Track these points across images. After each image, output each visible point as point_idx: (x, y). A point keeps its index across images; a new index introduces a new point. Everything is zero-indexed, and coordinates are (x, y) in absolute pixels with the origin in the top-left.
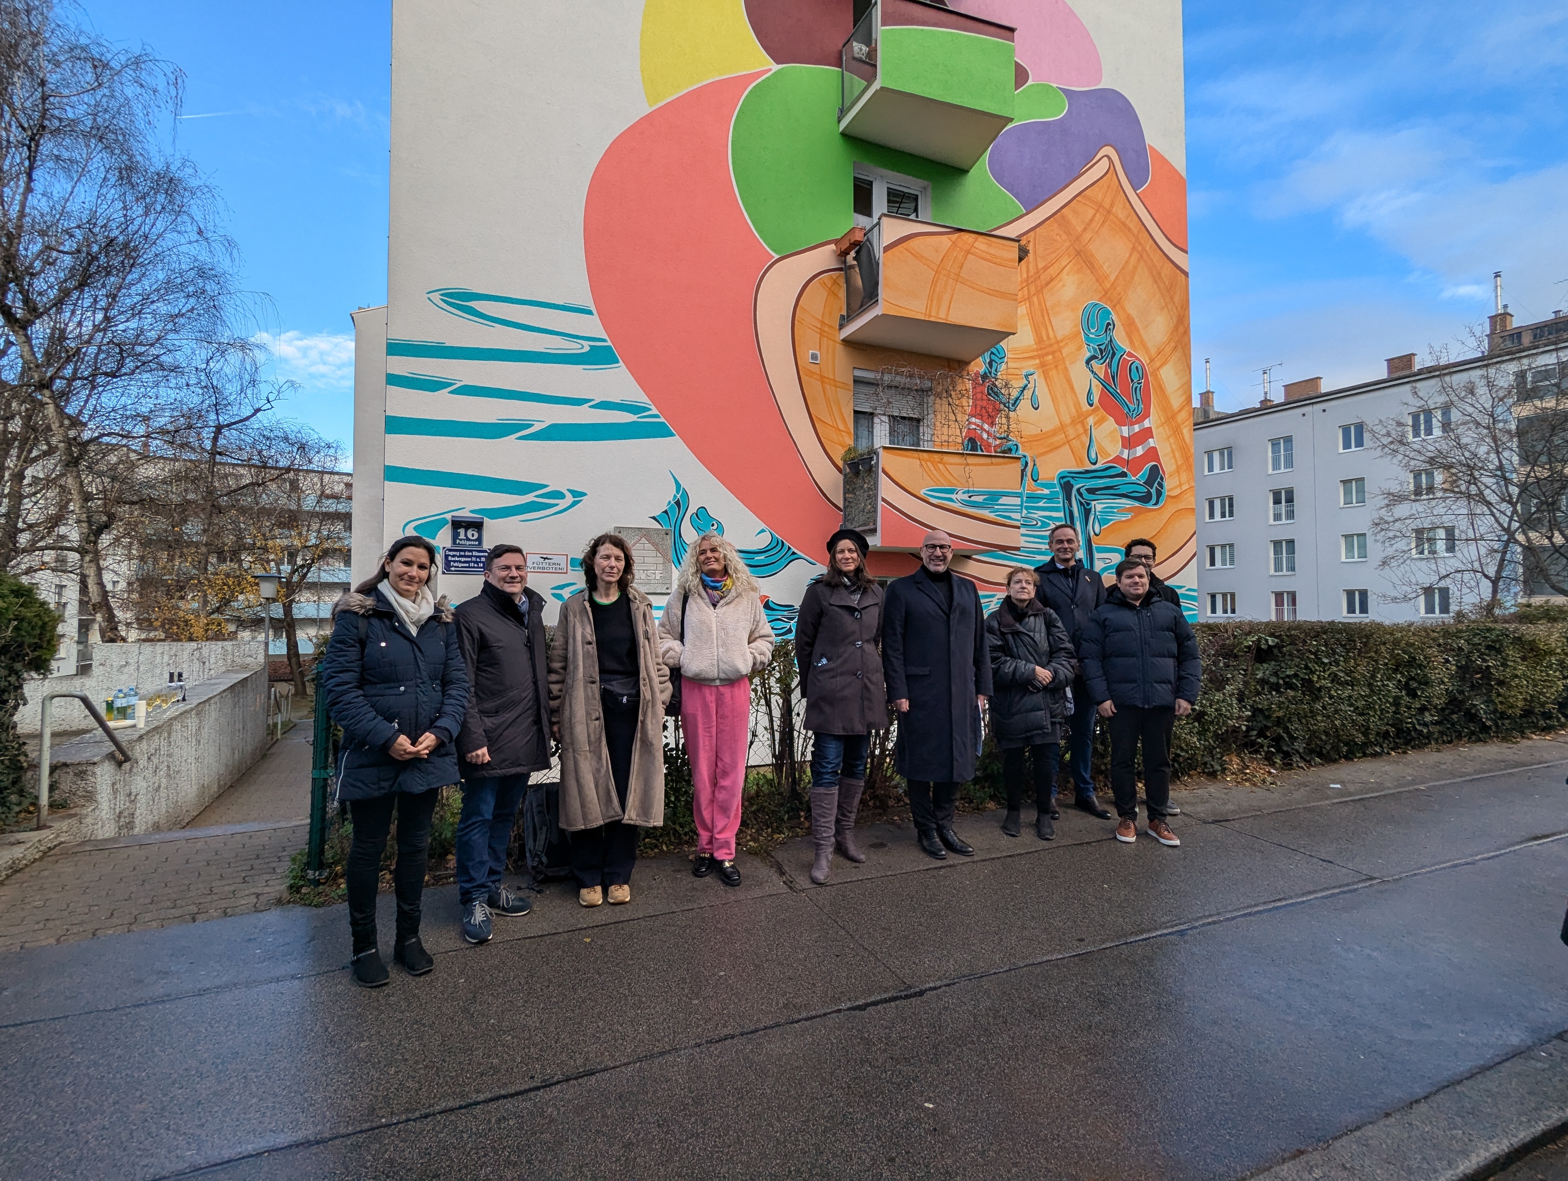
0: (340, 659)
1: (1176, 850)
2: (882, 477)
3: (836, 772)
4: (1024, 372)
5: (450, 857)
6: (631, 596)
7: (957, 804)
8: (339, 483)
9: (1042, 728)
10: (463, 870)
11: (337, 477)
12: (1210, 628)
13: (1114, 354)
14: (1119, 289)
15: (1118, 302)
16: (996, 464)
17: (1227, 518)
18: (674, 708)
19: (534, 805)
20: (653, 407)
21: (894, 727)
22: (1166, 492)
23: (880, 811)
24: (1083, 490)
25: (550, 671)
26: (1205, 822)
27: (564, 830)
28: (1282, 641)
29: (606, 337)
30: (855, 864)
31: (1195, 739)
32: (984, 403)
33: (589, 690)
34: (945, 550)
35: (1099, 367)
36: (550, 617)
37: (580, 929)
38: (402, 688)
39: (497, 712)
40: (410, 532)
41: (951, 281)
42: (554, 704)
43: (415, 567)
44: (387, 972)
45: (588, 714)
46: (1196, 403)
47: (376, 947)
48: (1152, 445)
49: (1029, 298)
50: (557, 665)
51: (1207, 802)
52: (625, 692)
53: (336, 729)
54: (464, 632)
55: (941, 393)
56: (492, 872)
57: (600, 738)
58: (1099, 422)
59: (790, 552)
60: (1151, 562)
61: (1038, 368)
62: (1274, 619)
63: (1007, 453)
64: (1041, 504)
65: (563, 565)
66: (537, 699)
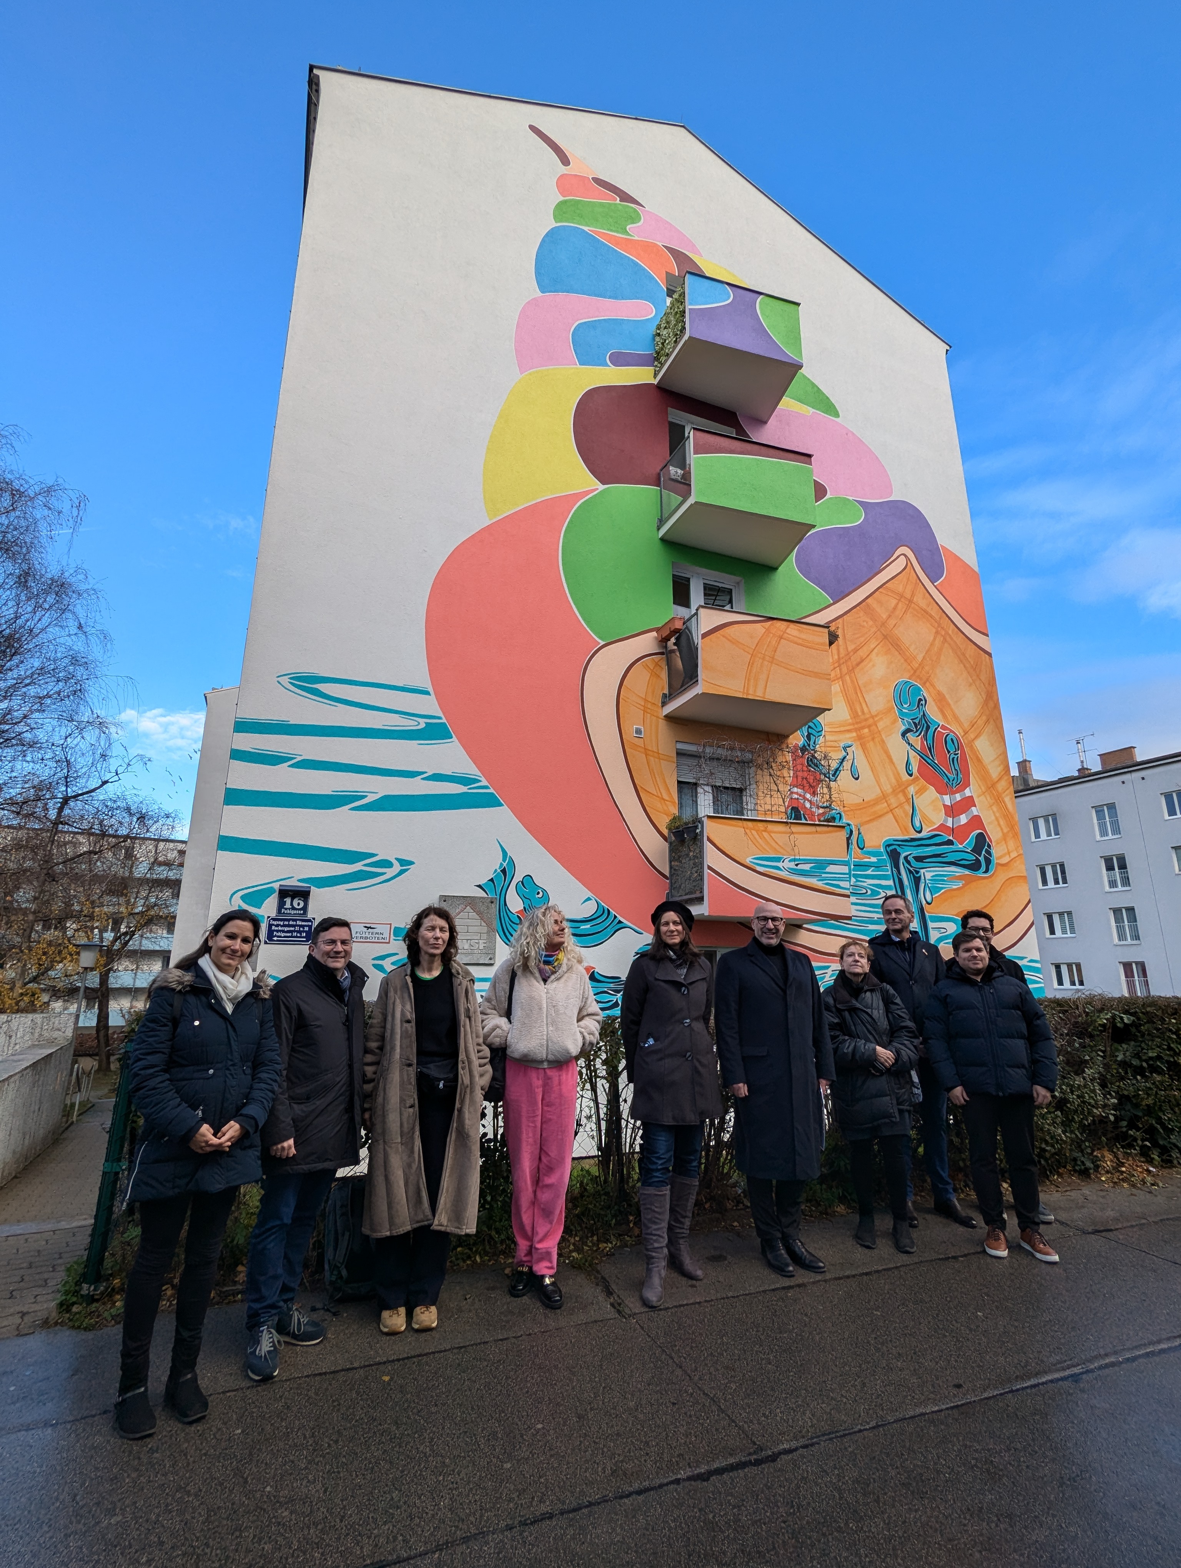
0: (150, 1039)
1: (1056, 1269)
2: (708, 846)
3: (667, 1169)
4: (842, 745)
5: (240, 1268)
6: (453, 971)
7: (803, 1207)
8: (173, 850)
9: (890, 1116)
10: (253, 1285)
11: (172, 845)
12: (1059, 1004)
13: (928, 728)
14: (927, 668)
15: (927, 680)
16: (820, 833)
17: (1061, 885)
18: (494, 1093)
19: (339, 1204)
20: (483, 779)
21: (731, 1116)
22: (995, 860)
23: (717, 1215)
24: (910, 858)
25: (367, 1051)
26: (1085, 1232)
27: (368, 1237)
28: (1139, 1019)
29: (441, 715)
30: (691, 1282)
31: (1060, 1131)
32: (805, 774)
33: (405, 1073)
34: (777, 923)
35: (915, 740)
36: (370, 993)
37: (379, 1363)
38: (211, 1071)
39: (308, 1098)
40: (238, 904)
41: (766, 663)
42: (368, 1087)
43: (239, 940)
44: (154, 1417)
45: (402, 1100)
46: (1014, 772)
47: (145, 1385)
48: (976, 813)
49: (841, 677)
50: (373, 1045)
51: (1083, 1207)
52: (442, 1076)
53: (136, 1115)
54: (283, 1008)
55: (762, 765)
56: (285, 1289)
57: (413, 1128)
58: (920, 792)
59: (616, 921)
60: (989, 934)
61: (854, 741)
62: (1127, 995)
63: (830, 821)
64: (869, 872)
65: (386, 935)
66: (351, 1083)
